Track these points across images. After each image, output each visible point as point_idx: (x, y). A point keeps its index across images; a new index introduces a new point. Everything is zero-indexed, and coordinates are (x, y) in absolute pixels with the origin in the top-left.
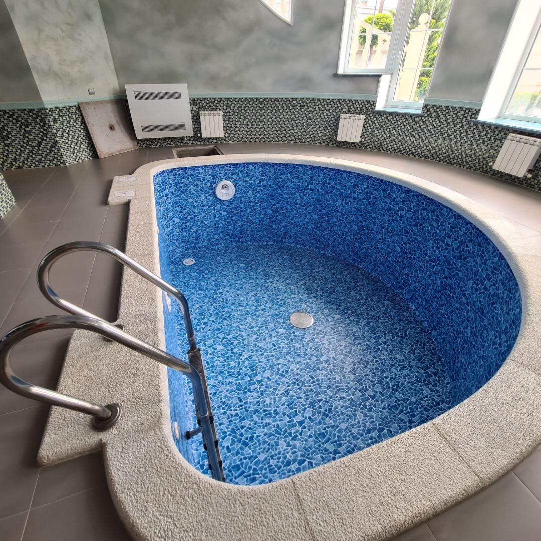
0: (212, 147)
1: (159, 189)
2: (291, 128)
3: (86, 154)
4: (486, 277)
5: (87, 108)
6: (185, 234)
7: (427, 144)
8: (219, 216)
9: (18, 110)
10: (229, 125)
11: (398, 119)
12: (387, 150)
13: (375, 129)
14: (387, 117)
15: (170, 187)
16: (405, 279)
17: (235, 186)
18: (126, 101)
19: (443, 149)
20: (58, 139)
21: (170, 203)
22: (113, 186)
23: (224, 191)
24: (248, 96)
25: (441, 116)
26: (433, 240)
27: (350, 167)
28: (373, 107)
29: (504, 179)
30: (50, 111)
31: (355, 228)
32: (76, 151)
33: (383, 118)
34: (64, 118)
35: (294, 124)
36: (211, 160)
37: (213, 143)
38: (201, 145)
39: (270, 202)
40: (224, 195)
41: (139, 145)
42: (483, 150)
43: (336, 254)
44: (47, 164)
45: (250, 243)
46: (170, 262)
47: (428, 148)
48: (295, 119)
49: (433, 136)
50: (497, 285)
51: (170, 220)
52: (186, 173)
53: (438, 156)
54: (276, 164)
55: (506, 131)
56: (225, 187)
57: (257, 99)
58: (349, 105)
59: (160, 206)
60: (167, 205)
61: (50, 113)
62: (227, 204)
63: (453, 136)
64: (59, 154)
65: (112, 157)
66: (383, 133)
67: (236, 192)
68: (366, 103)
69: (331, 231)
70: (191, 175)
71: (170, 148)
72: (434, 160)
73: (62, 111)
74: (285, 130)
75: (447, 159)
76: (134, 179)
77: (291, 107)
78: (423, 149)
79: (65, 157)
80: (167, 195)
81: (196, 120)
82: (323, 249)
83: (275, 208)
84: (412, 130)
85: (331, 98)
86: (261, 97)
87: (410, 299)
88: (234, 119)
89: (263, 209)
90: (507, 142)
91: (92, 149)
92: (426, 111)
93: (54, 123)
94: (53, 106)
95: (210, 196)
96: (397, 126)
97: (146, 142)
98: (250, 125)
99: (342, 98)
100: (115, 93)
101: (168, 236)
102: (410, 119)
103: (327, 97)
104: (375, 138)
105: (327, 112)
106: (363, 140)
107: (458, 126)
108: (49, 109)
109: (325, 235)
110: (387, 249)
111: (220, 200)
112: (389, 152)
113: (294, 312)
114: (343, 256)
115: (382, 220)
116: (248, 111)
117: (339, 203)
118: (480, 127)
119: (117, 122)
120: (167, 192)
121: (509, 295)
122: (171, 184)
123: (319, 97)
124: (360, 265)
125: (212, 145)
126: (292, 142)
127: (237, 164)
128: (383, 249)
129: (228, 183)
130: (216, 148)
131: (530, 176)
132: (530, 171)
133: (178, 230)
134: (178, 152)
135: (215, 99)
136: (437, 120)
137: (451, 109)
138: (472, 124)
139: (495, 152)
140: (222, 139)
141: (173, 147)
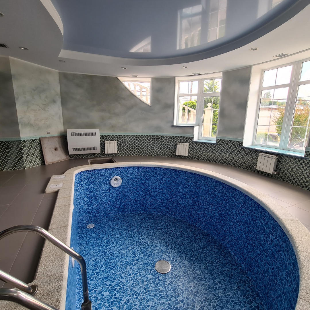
0: (110, 158)
1: (78, 182)
2: (152, 149)
3: (38, 163)
4: (270, 233)
5: (44, 140)
6: (90, 208)
7: (222, 157)
8: (112, 196)
9: (5, 141)
10: (120, 147)
11: (205, 145)
12: (202, 160)
13: (194, 149)
14: (200, 144)
15: (84, 180)
16: (224, 234)
17: (122, 179)
18: (66, 137)
19: (230, 159)
20: (24, 155)
21: (83, 189)
22: (50, 181)
23: (115, 182)
24: (130, 135)
25: (226, 144)
26: (235, 209)
27: (184, 169)
28: (192, 140)
29: (263, 174)
30: (23, 142)
31: (191, 202)
32: (32, 161)
33: (198, 145)
34: (30, 145)
35: (154, 147)
36: (109, 166)
37: (111, 156)
38: (104, 157)
39: (142, 188)
40: (115, 184)
41: (70, 157)
42: (249, 160)
43: (182, 218)
44: (13, 169)
45: (129, 212)
46: (78, 227)
47: (222, 159)
48: (154, 145)
49: (224, 153)
50: (277, 238)
51: (82, 199)
52: (94, 173)
53: (228, 163)
54: (145, 167)
55: (258, 152)
56: (116, 180)
57: (135, 136)
58: (181, 139)
59: (77, 192)
60: (81, 191)
61: (23, 143)
62: (117, 189)
63: (233, 153)
64: (22, 163)
65: (54, 164)
66: (199, 151)
67: (122, 182)
68: (189, 138)
69: (178, 204)
70: (98, 173)
71: (87, 158)
72: (227, 165)
73: (30, 142)
74: (149, 150)
75: (233, 164)
76: (64, 177)
77: (152, 139)
78: (220, 159)
79: (25, 165)
80: (82, 185)
81: (103, 145)
82: (174, 215)
83: (144, 191)
84: (213, 150)
85: (172, 135)
86: (137, 135)
87: (230, 247)
88: (123, 144)
89: (138, 191)
90: (260, 157)
91: (42, 160)
92: (218, 142)
93: (24, 147)
94: (25, 139)
95: (107, 185)
96: (205, 148)
97: (74, 156)
98: (131, 147)
99: (177, 136)
100: (61, 133)
101: (80, 210)
102: (211, 145)
103: (169, 135)
104: (195, 154)
105: (170, 142)
106: (189, 155)
107: (234, 149)
108: (23, 141)
109: (174, 207)
110: (211, 214)
111: (113, 187)
112: (203, 160)
113: (158, 261)
114: (186, 219)
115: (205, 197)
116: (130, 141)
117: (180, 187)
118: (245, 150)
119: (59, 146)
120: (82, 183)
121: (286, 246)
122: (85, 179)
123: (165, 135)
124: (197, 224)
125: (110, 157)
126: (153, 156)
127: (123, 167)
128: (209, 214)
129: (118, 177)
130: (112, 159)
131: (275, 173)
132: (275, 171)
133: (86, 205)
134: (91, 161)
135: (113, 136)
136: (224, 146)
137: (230, 141)
138: (241, 148)
139: (255, 161)
140: (116, 154)
141: (89, 158)
